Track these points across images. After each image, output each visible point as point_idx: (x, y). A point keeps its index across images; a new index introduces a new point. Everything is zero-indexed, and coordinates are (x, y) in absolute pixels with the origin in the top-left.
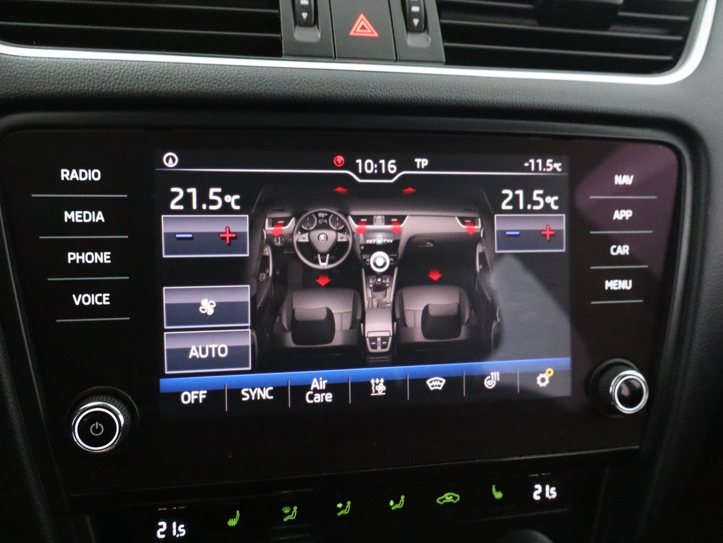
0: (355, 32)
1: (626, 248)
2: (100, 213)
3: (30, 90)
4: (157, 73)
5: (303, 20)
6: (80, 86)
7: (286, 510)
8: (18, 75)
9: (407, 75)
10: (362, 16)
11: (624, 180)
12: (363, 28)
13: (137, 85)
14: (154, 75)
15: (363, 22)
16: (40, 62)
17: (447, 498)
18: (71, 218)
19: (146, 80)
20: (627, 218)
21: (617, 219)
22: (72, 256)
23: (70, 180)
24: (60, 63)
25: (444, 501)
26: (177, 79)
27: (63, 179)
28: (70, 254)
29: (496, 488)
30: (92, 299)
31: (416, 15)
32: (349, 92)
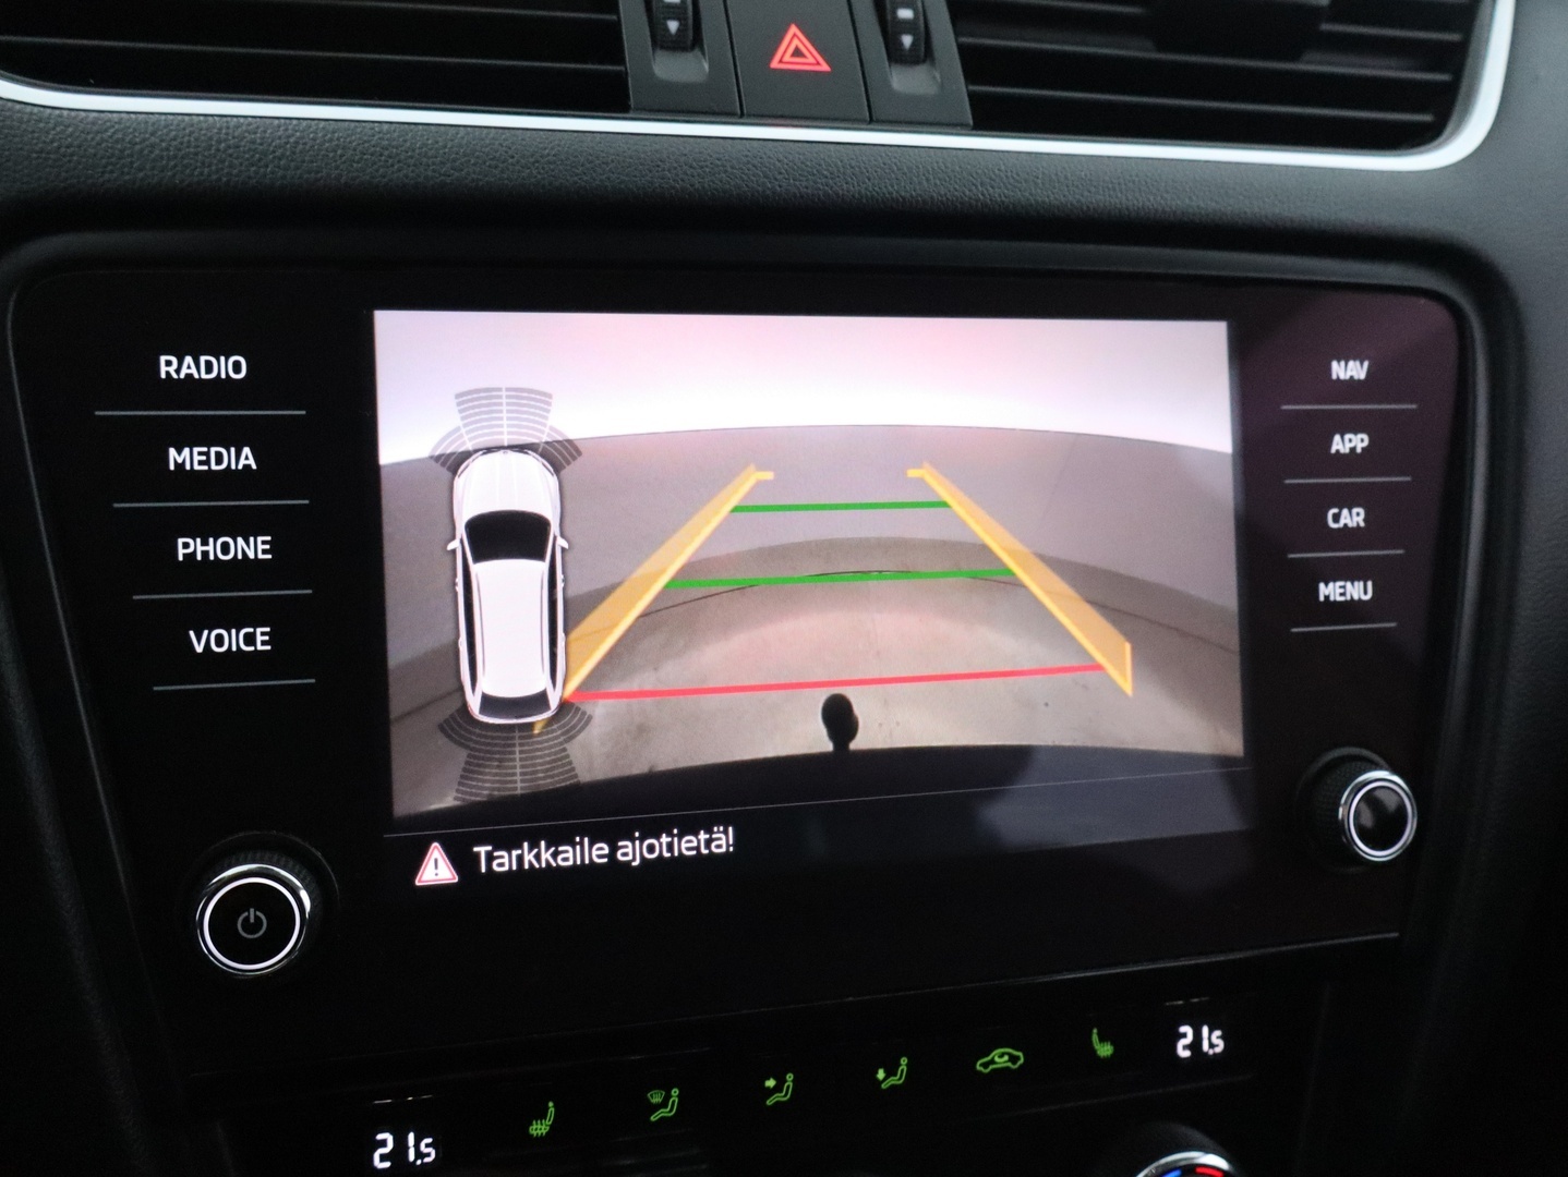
0: (781, 61)
1: (1358, 514)
2: (246, 451)
3: (90, 181)
4: (366, 145)
5: (670, 35)
6: (201, 174)
7: (656, 1098)
8: (63, 150)
9: (898, 150)
10: (793, 29)
11: (1349, 370)
12: (797, 53)
13: (324, 171)
14: (360, 148)
15: (796, 42)
16: (109, 120)
17: (997, 1059)
18: (184, 461)
19: (344, 158)
20: (1359, 450)
21: (1338, 451)
22: (186, 546)
23: (179, 379)
24: (154, 124)
25: (991, 1067)
26: (411, 157)
27: (163, 376)
28: (181, 541)
29: (1099, 1034)
30: (234, 640)
31: (908, 26)
32: (780, 186)
